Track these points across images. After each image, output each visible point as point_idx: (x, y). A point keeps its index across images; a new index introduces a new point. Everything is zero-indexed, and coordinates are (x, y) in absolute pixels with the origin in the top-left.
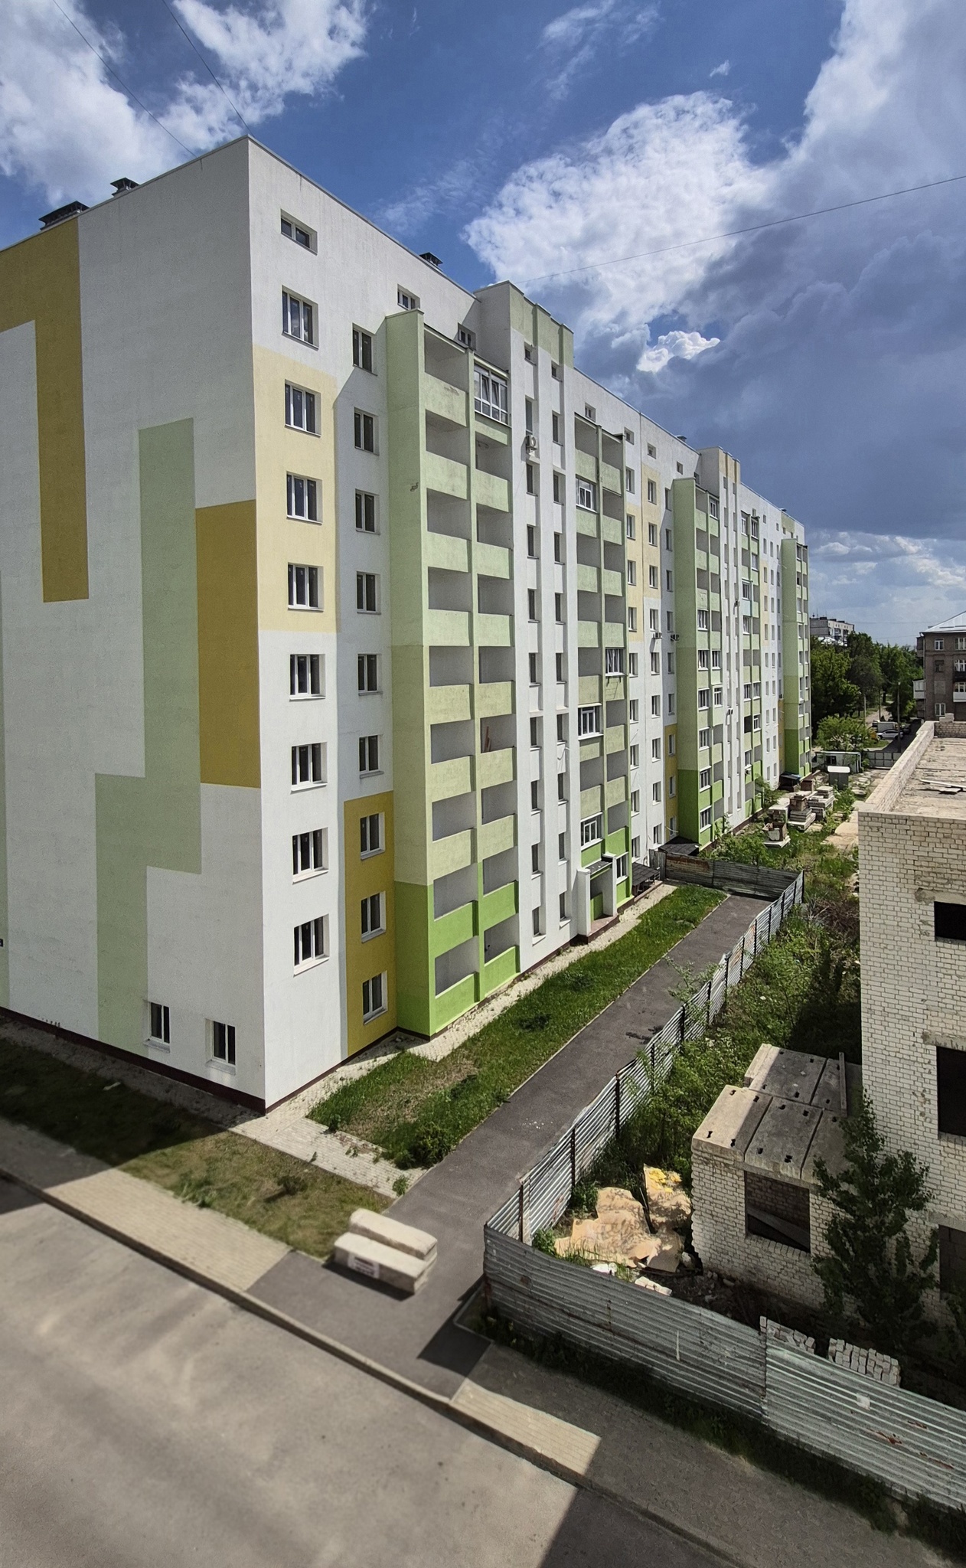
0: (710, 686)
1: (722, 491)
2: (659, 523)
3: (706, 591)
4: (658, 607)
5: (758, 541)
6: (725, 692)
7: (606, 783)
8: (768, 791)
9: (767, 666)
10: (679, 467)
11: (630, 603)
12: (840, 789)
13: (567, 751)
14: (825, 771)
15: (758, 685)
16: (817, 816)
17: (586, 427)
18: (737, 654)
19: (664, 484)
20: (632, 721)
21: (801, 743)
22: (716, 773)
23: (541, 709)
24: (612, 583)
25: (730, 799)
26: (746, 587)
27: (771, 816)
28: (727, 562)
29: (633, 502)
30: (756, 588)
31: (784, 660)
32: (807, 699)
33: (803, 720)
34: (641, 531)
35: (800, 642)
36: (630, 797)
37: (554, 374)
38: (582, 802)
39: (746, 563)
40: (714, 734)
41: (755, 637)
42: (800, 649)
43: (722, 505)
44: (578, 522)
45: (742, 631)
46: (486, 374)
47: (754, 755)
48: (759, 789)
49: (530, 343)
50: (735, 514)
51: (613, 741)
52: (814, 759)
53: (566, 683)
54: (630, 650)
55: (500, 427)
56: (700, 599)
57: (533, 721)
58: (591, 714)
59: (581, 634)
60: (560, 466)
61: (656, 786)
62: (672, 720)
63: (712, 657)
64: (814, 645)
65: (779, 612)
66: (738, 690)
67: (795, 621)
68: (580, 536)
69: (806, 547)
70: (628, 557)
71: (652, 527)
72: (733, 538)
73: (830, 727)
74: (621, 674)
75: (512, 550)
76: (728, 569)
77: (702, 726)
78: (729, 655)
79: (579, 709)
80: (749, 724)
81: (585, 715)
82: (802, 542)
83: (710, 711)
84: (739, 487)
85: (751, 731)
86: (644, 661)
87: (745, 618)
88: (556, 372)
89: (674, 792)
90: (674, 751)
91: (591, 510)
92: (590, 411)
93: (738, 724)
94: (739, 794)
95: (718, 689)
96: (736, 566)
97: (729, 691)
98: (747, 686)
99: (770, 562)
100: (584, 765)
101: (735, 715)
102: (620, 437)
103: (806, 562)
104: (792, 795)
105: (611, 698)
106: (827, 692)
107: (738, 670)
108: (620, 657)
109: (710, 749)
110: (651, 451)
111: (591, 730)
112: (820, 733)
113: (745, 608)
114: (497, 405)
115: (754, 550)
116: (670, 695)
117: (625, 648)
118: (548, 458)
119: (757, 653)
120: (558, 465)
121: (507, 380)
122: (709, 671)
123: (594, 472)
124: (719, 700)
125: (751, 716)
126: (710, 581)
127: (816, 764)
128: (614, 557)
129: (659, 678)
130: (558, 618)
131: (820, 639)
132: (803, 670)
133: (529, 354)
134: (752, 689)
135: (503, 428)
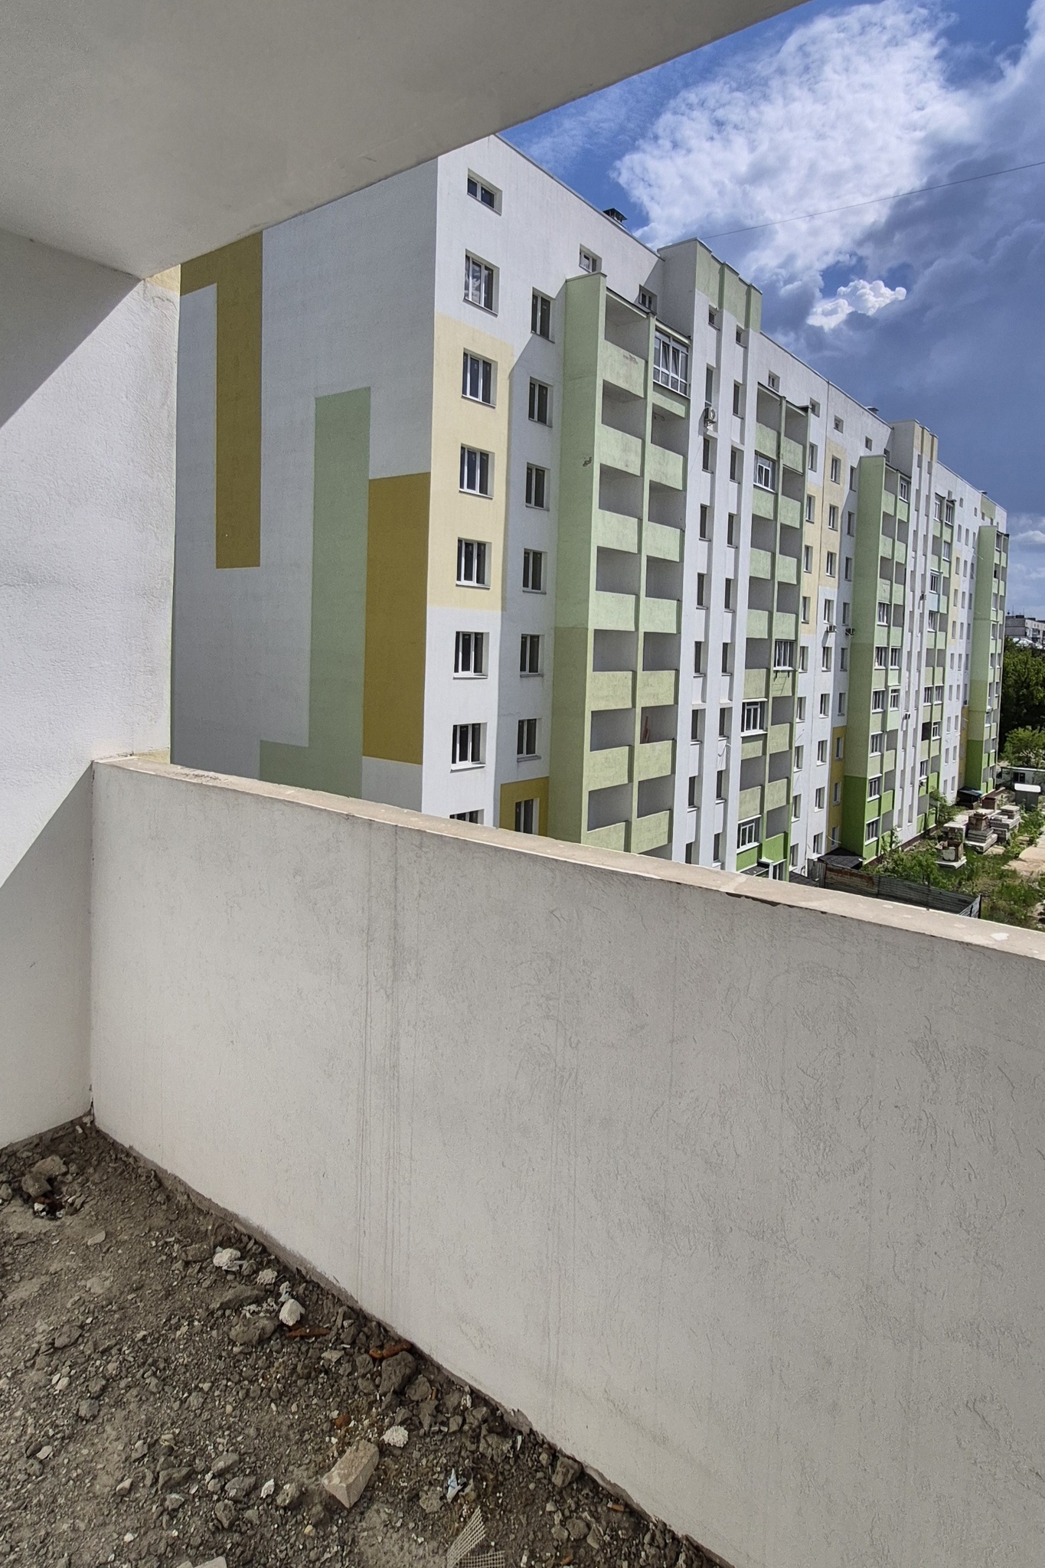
0: (886, 686)
1: (915, 470)
2: (841, 505)
3: (889, 582)
4: (834, 597)
5: (952, 527)
6: (902, 694)
7: (767, 784)
8: (943, 806)
9: (952, 668)
10: (868, 443)
11: (804, 593)
12: (1028, 809)
13: (728, 748)
14: (1010, 788)
15: (940, 689)
16: (998, 838)
17: (769, 400)
18: (920, 653)
19: (849, 461)
20: (798, 720)
21: (985, 756)
22: (887, 781)
23: (704, 701)
24: (786, 568)
25: (901, 811)
26: (934, 580)
27: (946, 833)
28: (915, 551)
29: (815, 482)
30: (947, 580)
31: (972, 662)
32: (995, 707)
33: (990, 730)
34: (820, 513)
35: (992, 643)
36: (791, 801)
37: (738, 339)
38: (741, 803)
39: (936, 552)
40: (888, 739)
41: (941, 635)
42: (992, 650)
43: (914, 487)
44: (754, 501)
45: (927, 628)
46: (667, 340)
47: (931, 765)
48: (934, 803)
49: (715, 306)
50: (928, 497)
51: (777, 740)
52: (999, 775)
53: (732, 675)
54: (802, 643)
55: (678, 398)
56: (882, 591)
57: (695, 713)
58: (755, 710)
59: (750, 623)
60: (738, 441)
61: (819, 791)
62: (841, 722)
63: (890, 655)
64: (1008, 646)
65: (970, 608)
66: (917, 692)
67: (989, 619)
68: (755, 518)
69: (1007, 535)
70: (806, 542)
71: (833, 509)
72: (923, 523)
73: (1020, 740)
74: (790, 668)
75: (684, 531)
76: (915, 558)
77: (875, 730)
78: (910, 653)
79: (744, 704)
80: (927, 731)
81: (749, 710)
82: (1003, 530)
83: (884, 714)
84: (936, 466)
85: (929, 739)
86: (815, 655)
87: (931, 613)
88: (740, 337)
89: (839, 799)
90: (841, 756)
91: (769, 489)
92: (773, 379)
93: (915, 730)
94: (911, 807)
95: (894, 691)
96: (925, 555)
97: (908, 693)
98: (927, 689)
99: (964, 551)
100: (745, 763)
101: (912, 721)
102: (805, 409)
103: (1006, 552)
104: (972, 812)
105: (778, 694)
106: (1018, 700)
107: (919, 671)
108: (789, 649)
109: (882, 756)
110: (838, 425)
111: (755, 727)
112: (1008, 746)
113: (931, 603)
114: (677, 374)
115: (946, 537)
116: (841, 694)
117: (796, 640)
118: (727, 432)
119: (942, 652)
120: (737, 440)
121: (688, 347)
122: (887, 670)
123: (775, 448)
124: (895, 702)
125: (930, 723)
126: (893, 571)
127: (1001, 781)
128: (790, 541)
129: (831, 675)
130: (727, 606)
131: (1015, 640)
132: (993, 674)
133: (713, 318)
134: (933, 693)
135: (680, 399)
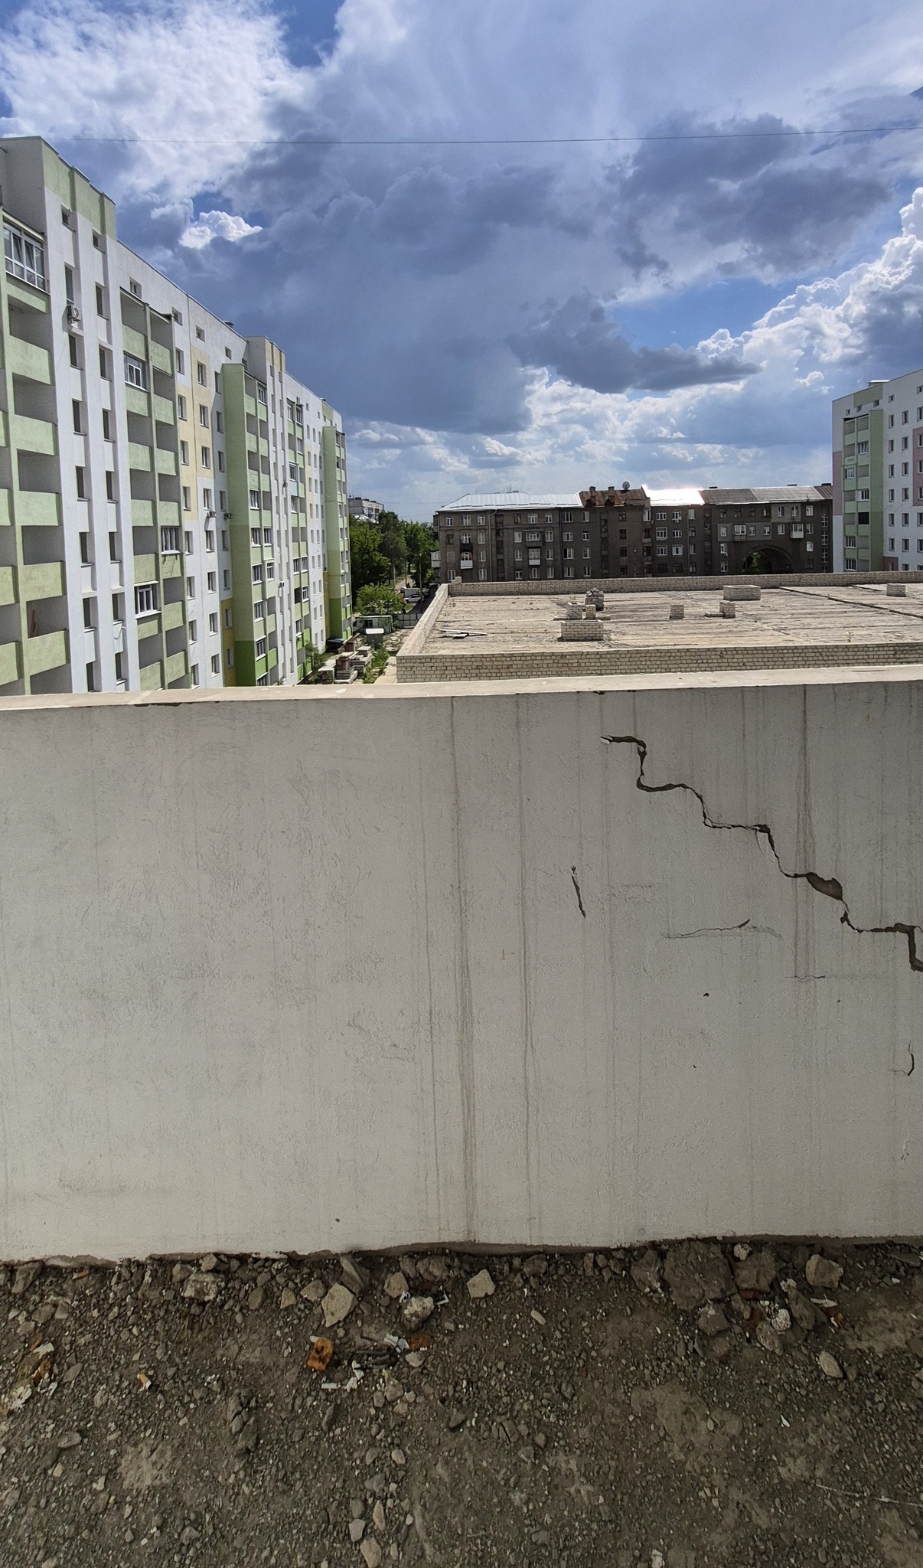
0: (263, 561)
1: (269, 379)
2: (209, 404)
3: (256, 473)
4: (211, 486)
5: (302, 427)
6: (276, 566)
7: (165, 659)
8: (316, 655)
9: (313, 542)
10: (228, 352)
11: (184, 482)
12: (377, 647)
13: (124, 631)
14: (363, 633)
15: (305, 559)
16: (359, 673)
17: (133, 306)
18: (287, 531)
19: (213, 367)
20: (189, 598)
21: (343, 610)
22: (270, 641)
23: (94, 589)
24: (165, 462)
25: (284, 665)
26: (293, 469)
27: (320, 677)
28: (275, 446)
29: (184, 383)
30: (302, 471)
31: (327, 536)
32: (347, 571)
33: (345, 589)
34: (192, 412)
35: (340, 520)
36: (190, 671)
37: (95, 243)
38: (142, 680)
39: (292, 447)
40: (268, 606)
41: (301, 516)
42: (341, 526)
43: (270, 392)
44: (127, 400)
45: (291, 510)
46: (17, 233)
47: (304, 623)
48: (309, 653)
49: (68, 207)
50: (281, 401)
51: (171, 618)
52: (355, 624)
53: (121, 562)
54: (186, 528)
56: (252, 480)
57: (86, 602)
58: (148, 592)
59: (134, 513)
60: (106, 340)
61: (214, 658)
62: (228, 595)
63: (263, 534)
64: (352, 522)
65: (321, 493)
66: (288, 564)
67: (336, 501)
68: (130, 415)
69: (343, 434)
70: (181, 437)
71: (203, 409)
72: (279, 423)
73: (367, 595)
74: (177, 552)
75: (56, 425)
76: (276, 452)
77: (256, 599)
78: (279, 532)
79: (135, 588)
80: (299, 595)
81: (141, 594)
82: (340, 430)
83: (263, 584)
84: (285, 376)
85: (300, 601)
86: (199, 539)
87: (293, 498)
88: (97, 241)
89: (232, 663)
90: (230, 624)
91: (141, 388)
92: (135, 286)
93: (289, 595)
94: (292, 659)
95: (269, 564)
96: (283, 450)
97: (280, 565)
98: (295, 561)
99: (313, 447)
100: (143, 643)
101: (286, 588)
102: (168, 317)
103: (344, 447)
104: (338, 656)
105: (168, 576)
106: (363, 563)
107: (287, 546)
108: (175, 534)
109: (265, 620)
110: (200, 334)
111: (148, 608)
112: (359, 600)
113: (292, 490)
114: (32, 268)
115: (299, 435)
116: (225, 571)
117: (180, 526)
118: (93, 331)
119: (304, 529)
120: (105, 340)
121: (43, 243)
122: (262, 547)
123: (143, 350)
124: (271, 574)
125: (300, 588)
126: (257, 462)
127: (356, 628)
128: (166, 437)
129: (215, 555)
130: (110, 497)
131: (357, 517)
132: (343, 545)
133: (66, 218)
134: (300, 563)
135: (38, 294)
